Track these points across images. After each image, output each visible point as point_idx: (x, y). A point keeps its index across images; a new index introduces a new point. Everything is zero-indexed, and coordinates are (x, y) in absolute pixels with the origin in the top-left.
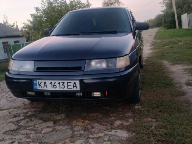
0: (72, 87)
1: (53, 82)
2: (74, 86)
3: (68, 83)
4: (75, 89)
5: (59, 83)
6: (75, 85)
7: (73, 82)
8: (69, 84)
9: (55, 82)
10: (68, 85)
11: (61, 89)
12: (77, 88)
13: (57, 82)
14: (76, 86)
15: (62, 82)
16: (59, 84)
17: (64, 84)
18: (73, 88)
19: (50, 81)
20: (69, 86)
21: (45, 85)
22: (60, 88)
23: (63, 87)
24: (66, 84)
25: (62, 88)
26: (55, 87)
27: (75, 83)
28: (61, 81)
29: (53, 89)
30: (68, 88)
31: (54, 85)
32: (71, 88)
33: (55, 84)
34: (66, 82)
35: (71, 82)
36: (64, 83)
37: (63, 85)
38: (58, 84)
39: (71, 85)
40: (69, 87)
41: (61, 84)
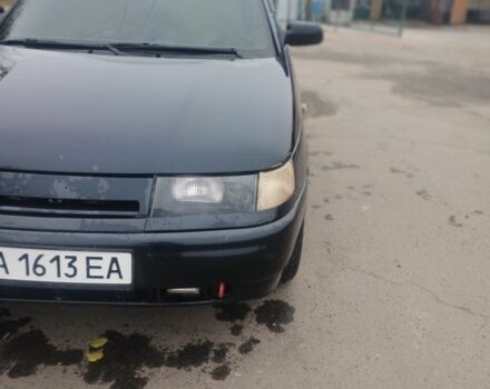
0: (104, 272)
1: (33, 254)
2: (110, 271)
3: (88, 259)
4: (114, 280)
5: (57, 258)
6: (114, 268)
7: (107, 256)
8: (92, 263)
9: (40, 257)
10: (89, 267)
11: (64, 279)
12: (121, 277)
13: (50, 254)
14: (118, 271)
15: (67, 257)
16: (55, 262)
17: (74, 264)
18: (108, 277)
19: (22, 252)
20: (91, 270)
22: (59, 275)
23: (71, 271)
24: (81, 264)
25: (67, 275)
26: (39, 270)
27: (114, 260)
28: (62, 254)
29: (33, 278)
30: (89, 276)
31: (36, 266)
32: (102, 277)
33: (39, 263)
34: (81, 256)
35: (101, 258)
36: (74, 259)
37: (70, 265)
38: (52, 261)
39: (100, 267)
40: (93, 272)
41: (64, 262)
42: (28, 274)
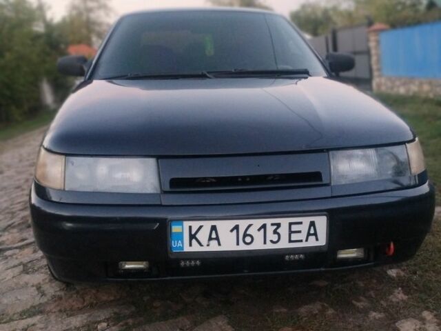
0: (303, 236)
1: (243, 224)
2: (309, 234)
3: (291, 224)
4: (312, 242)
5: (264, 226)
6: (312, 231)
7: (306, 221)
8: (294, 228)
9: (250, 226)
10: (291, 232)
11: (269, 246)
12: (317, 239)
13: (258, 223)
14: (315, 234)
15: (272, 225)
16: (262, 230)
17: (278, 231)
18: (307, 240)
19: (233, 223)
20: (293, 235)
21: (214, 236)
22: (265, 243)
24: (284, 231)
25: (272, 241)
26: (248, 239)
27: (312, 224)
28: (268, 222)
29: (243, 247)
30: (290, 241)
31: (245, 235)
32: (301, 241)
33: (248, 233)
34: (285, 222)
35: (301, 223)
36: (278, 225)
37: (275, 232)
38: (259, 230)
39: (300, 232)
40: (294, 237)
41: (270, 229)
42: (238, 244)
